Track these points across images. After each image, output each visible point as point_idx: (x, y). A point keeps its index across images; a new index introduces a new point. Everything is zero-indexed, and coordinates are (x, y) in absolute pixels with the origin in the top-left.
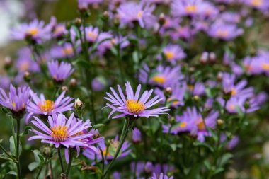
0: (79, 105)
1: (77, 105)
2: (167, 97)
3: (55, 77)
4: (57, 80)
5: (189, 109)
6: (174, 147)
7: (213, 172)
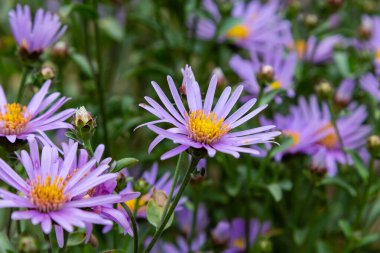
0: (86, 120)
1: (80, 121)
2: (263, 86)
3: (24, 43)
4: (30, 51)
5: (302, 101)
6: (275, 191)
7: (356, 241)
